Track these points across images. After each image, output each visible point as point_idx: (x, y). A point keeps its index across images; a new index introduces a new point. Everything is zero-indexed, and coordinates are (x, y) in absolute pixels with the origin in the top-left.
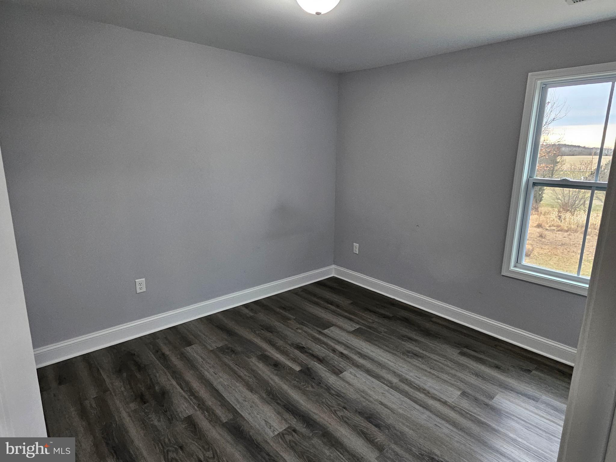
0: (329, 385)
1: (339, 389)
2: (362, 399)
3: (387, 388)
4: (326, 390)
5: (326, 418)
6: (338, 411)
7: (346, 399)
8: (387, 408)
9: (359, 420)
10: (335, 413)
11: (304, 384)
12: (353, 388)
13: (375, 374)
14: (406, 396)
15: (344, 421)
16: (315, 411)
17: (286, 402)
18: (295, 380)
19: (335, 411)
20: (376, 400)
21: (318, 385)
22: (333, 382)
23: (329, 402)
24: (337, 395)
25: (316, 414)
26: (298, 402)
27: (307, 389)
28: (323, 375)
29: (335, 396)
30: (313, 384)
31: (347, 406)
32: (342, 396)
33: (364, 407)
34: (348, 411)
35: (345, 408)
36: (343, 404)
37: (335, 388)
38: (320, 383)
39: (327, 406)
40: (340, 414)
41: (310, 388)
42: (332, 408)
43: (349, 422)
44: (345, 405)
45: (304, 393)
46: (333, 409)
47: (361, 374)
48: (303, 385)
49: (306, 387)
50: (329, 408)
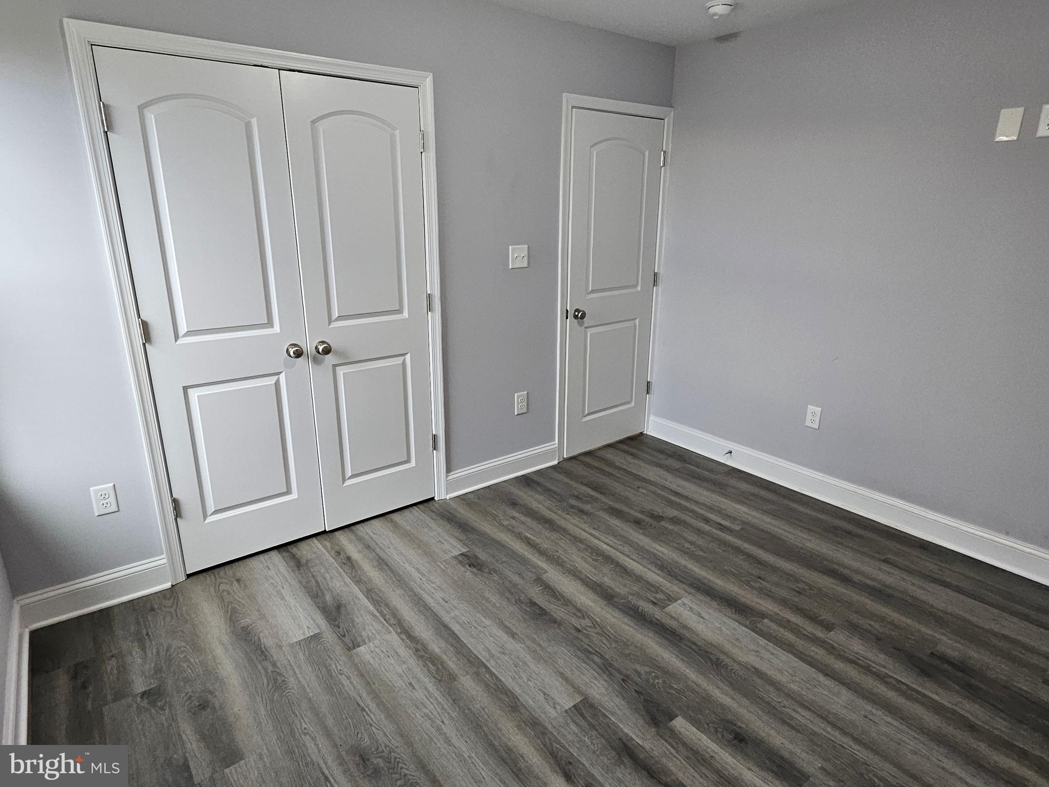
0: (605, 676)
1: (585, 665)
2: (544, 644)
3: (491, 664)
4: (611, 665)
5: (609, 616)
6: (590, 627)
7: (574, 645)
8: (506, 627)
9: (559, 612)
10: (595, 624)
11: (657, 681)
12: (557, 666)
13: (500, 699)
14: (463, 645)
15: (580, 612)
16: (628, 628)
17: (680, 644)
18: (678, 691)
19: (594, 627)
20: (520, 641)
21: (627, 676)
22: (596, 682)
23: (605, 641)
24: (590, 652)
25: (625, 623)
26: (660, 644)
27: (647, 669)
28: (618, 701)
29: (593, 651)
30: (638, 680)
31: (573, 632)
32: (580, 650)
33: (546, 631)
34: (573, 625)
35: (579, 631)
36: (580, 636)
37: (592, 668)
38: (623, 680)
39: (609, 636)
40: (587, 622)
41: (643, 672)
42: (600, 632)
43: (574, 610)
44: (576, 635)
45: (653, 663)
46: (598, 630)
47: (533, 699)
48: (657, 677)
49: (650, 673)
50: (604, 632)
